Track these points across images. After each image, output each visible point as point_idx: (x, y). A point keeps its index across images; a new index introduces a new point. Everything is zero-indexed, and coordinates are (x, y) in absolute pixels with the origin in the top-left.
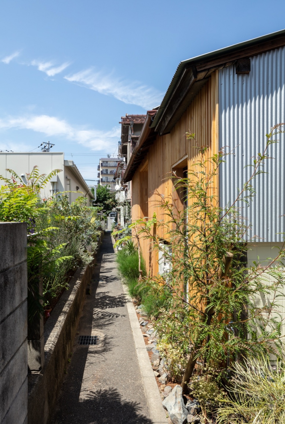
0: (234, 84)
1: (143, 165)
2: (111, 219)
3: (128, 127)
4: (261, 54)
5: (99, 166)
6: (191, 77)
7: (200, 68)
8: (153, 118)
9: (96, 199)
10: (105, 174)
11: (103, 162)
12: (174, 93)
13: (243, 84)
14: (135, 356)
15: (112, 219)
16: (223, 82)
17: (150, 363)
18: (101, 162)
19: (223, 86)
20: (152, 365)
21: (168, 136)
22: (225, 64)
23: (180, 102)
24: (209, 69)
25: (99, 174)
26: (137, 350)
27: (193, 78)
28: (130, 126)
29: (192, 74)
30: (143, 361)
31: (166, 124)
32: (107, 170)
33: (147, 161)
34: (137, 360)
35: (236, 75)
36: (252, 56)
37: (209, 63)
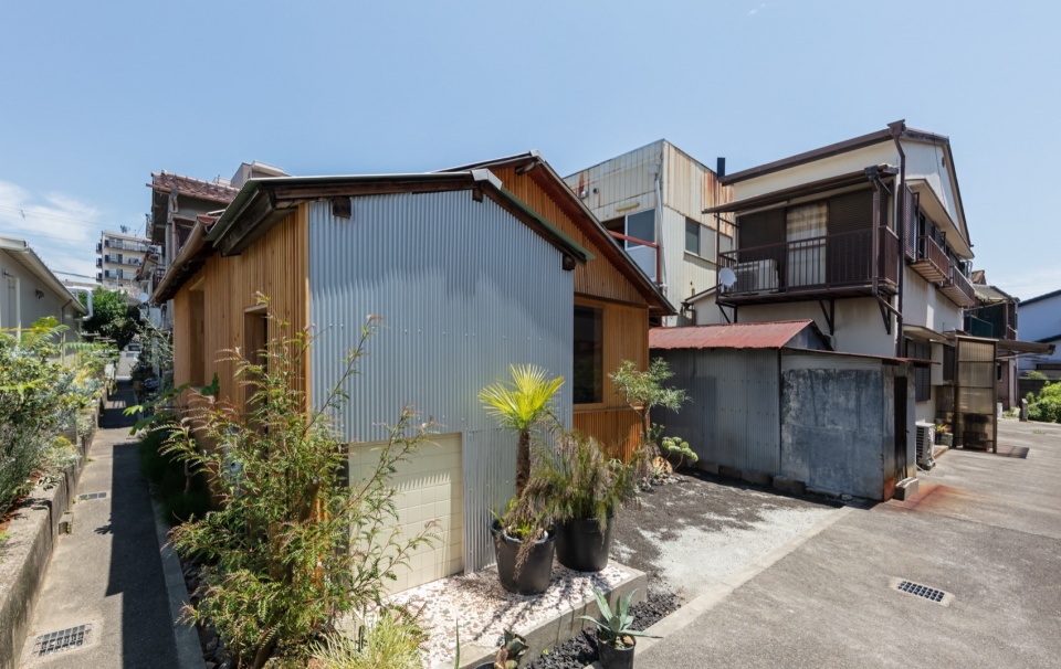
0: (330, 228)
1: (195, 282)
2: (128, 355)
3: (167, 197)
4: (364, 195)
5: (100, 246)
6: (267, 206)
7: (281, 194)
8: (209, 228)
9: (91, 314)
10: (113, 262)
11: (111, 238)
12: (242, 211)
13: (342, 230)
14: (172, 643)
15: (132, 355)
16: (315, 222)
17: (200, 648)
18: (104, 238)
19: (315, 226)
20: (205, 651)
21: (236, 259)
22: (317, 198)
23: (252, 226)
24: (294, 200)
25: (100, 260)
26: (176, 631)
27: (270, 208)
28: (170, 196)
29: (268, 200)
30: (186, 649)
31: (233, 245)
32: (120, 256)
33: (203, 278)
34: (176, 650)
35: (333, 217)
36: (354, 196)
37: (295, 191)
